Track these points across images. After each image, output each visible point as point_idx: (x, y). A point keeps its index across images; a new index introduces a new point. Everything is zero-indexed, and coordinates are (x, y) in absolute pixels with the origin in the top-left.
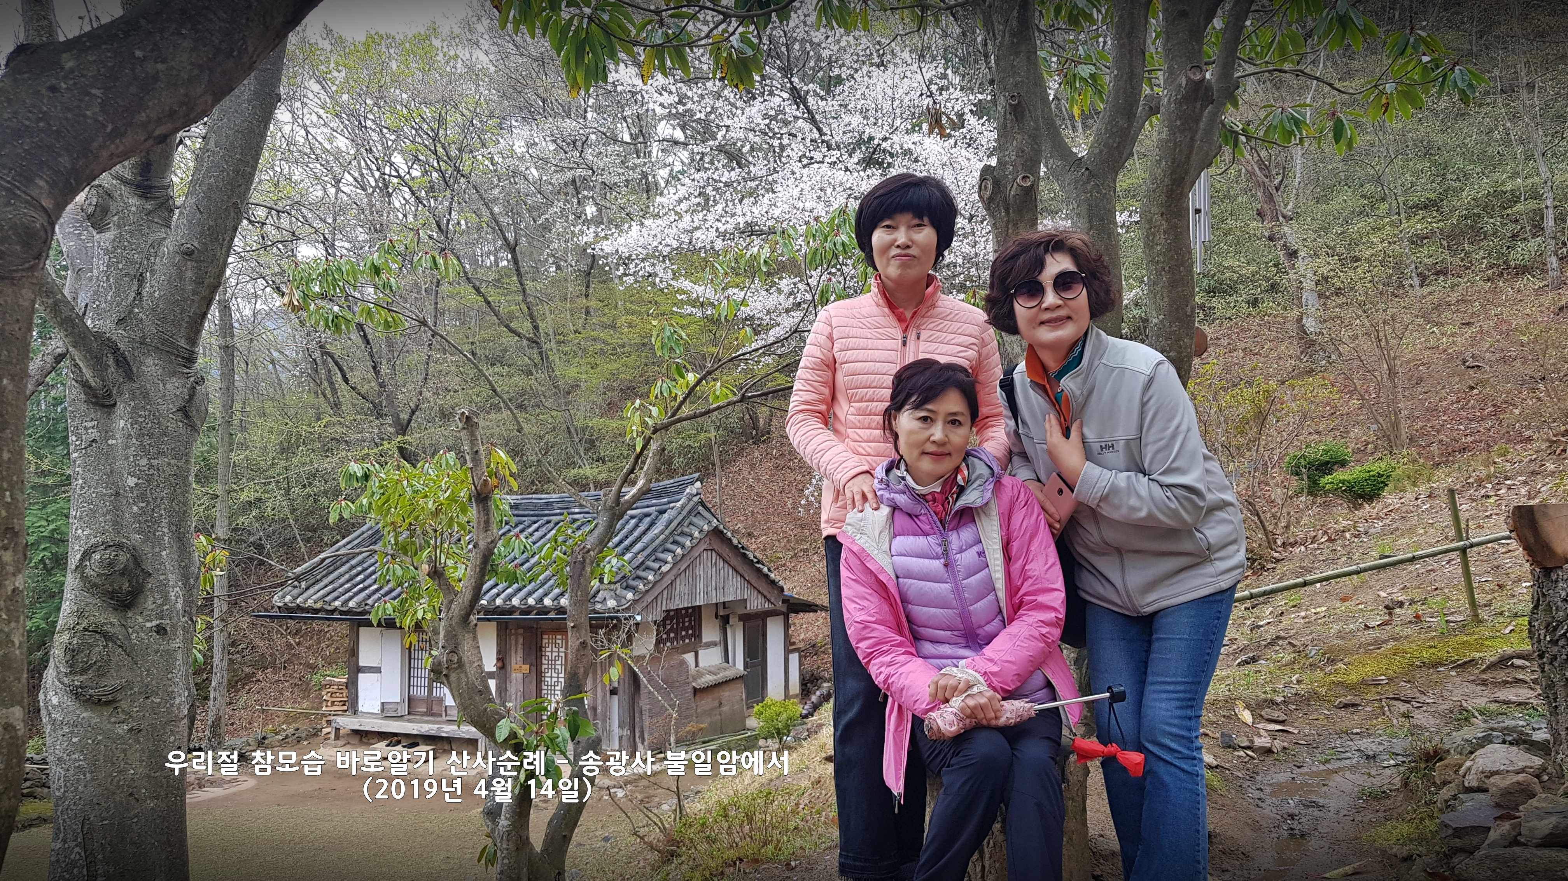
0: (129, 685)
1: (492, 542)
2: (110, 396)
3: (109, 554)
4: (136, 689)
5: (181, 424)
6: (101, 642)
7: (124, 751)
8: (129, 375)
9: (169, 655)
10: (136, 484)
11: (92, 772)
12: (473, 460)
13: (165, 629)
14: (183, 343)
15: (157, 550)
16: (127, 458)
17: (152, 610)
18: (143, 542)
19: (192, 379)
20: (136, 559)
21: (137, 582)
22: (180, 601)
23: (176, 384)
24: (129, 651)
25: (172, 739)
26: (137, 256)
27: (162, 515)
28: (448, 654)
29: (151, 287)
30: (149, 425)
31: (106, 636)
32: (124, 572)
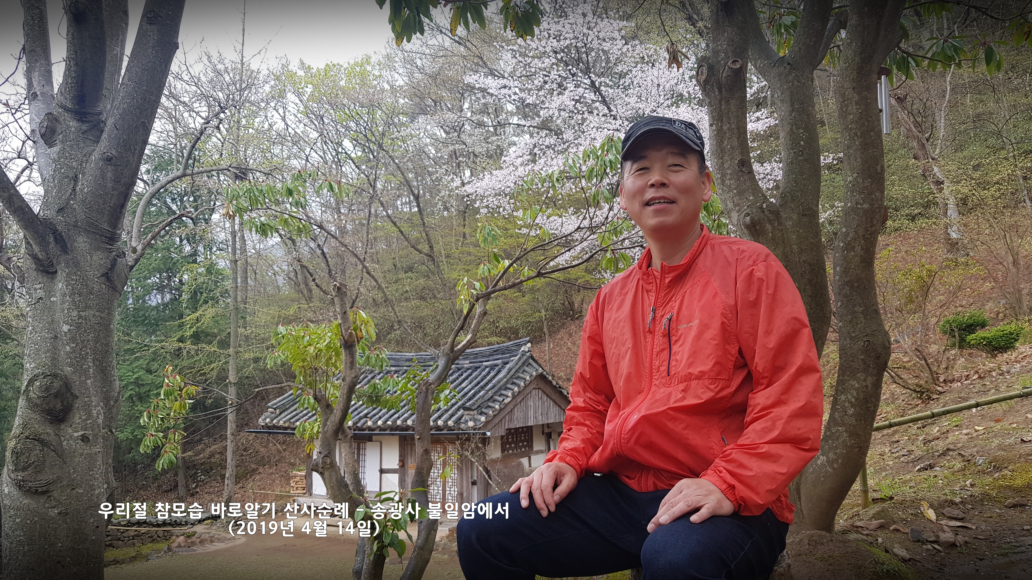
0: (60, 479)
1: (355, 377)
2: (52, 265)
3: (47, 381)
4: (65, 483)
5: (104, 286)
6: (39, 447)
7: (55, 530)
8: (65, 250)
9: (91, 457)
10: (69, 330)
11: (29, 545)
12: (342, 318)
13: (87, 438)
14: (106, 226)
15: (83, 379)
16: (63, 311)
17: (79, 423)
18: (73, 373)
19: (114, 253)
20: (66, 386)
22: (101, 417)
23: (101, 257)
24: (60, 454)
25: (92, 520)
26: (74, 163)
27: (88, 353)
28: (323, 458)
29: (82, 185)
30: (79, 286)
31: (42, 442)
32: (56, 395)
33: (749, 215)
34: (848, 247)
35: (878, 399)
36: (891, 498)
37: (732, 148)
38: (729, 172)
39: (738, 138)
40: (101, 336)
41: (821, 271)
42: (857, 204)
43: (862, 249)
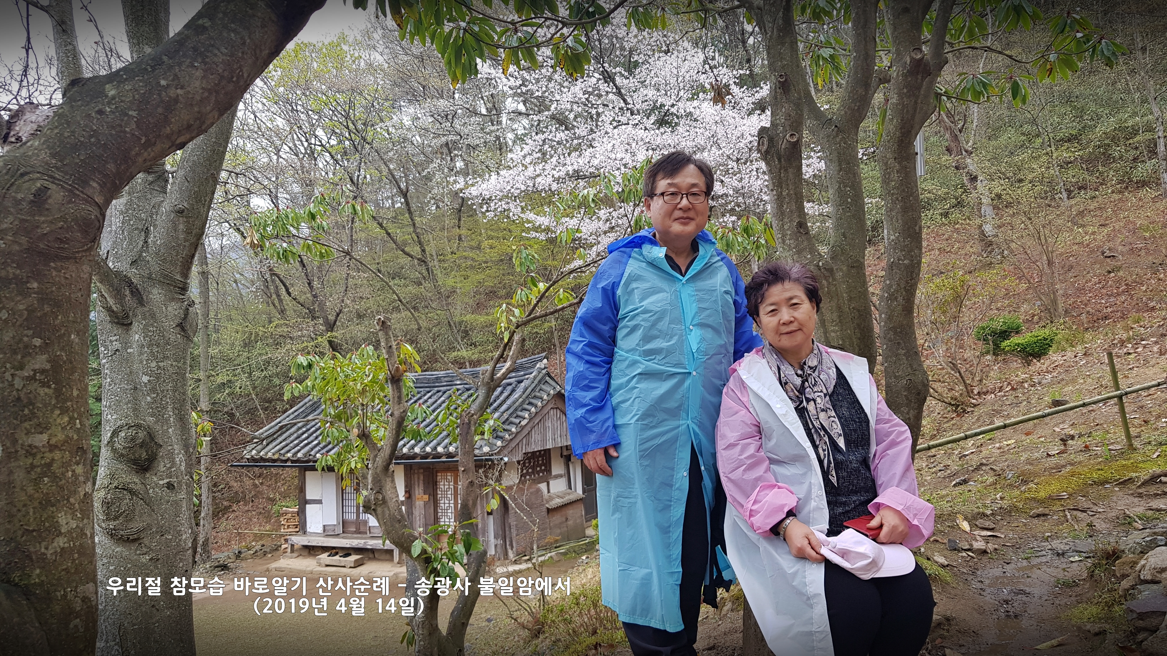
0: (149, 526)
1: (404, 411)
2: (128, 317)
3: (132, 432)
4: (154, 530)
5: (179, 336)
6: (128, 497)
8: (141, 302)
9: (177, 504)
10: (149, 381)
12: (388, 352)
13: (172, 485)
14: (178, 277)
15: (165, 428)
16: (141, 362)
17: (163, 472)
18: (156, 422)
19: (186, 303)
20: (150, 435)
21: (152, 451)
22: (183, 464)
23: (175, 307)
24: (148, 502)
25: (181, 565)
26: (143, 215)
27: (168, 403)
28: (375, 494)
29: (155, 237)
30: (156, 337)
31: (131, 492)
32: (142, 445)
34: (892, 297)
37: (791, 211)
38: (789, 232)
39: (796, 202)
40: (179, 385)
42: (899, 259)
43: (903, 300)
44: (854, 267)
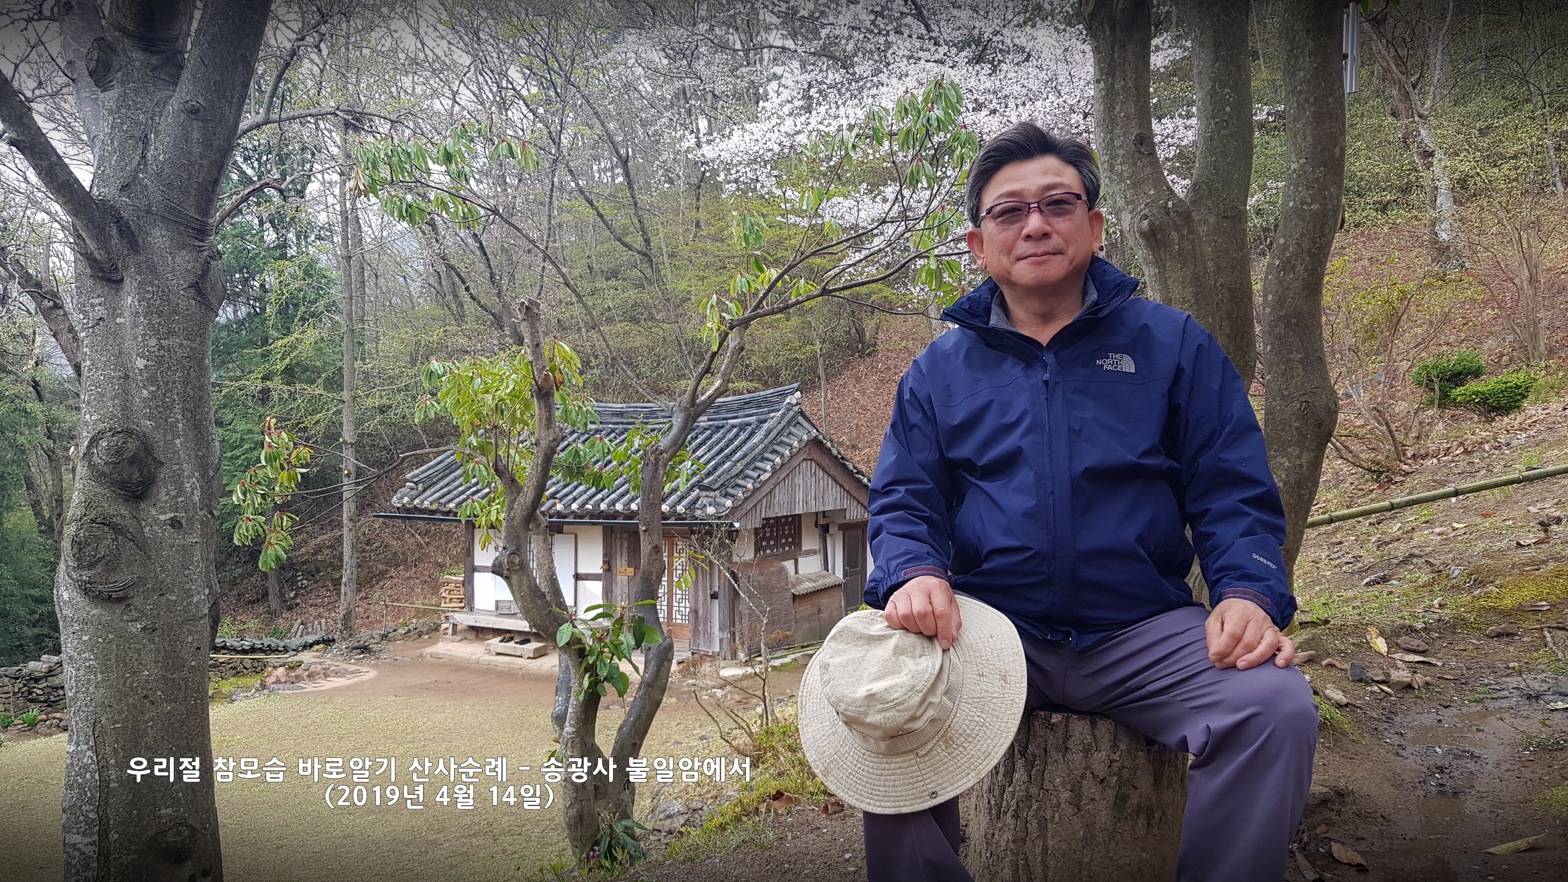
0: (142, 581)
1: (554, 440)
2: (116, 269)
3: (118, 440)
4: (149, 586)
5: (194, 302)
6: (110, 535)
7: (138, 651)
8: (135, 247)
9: (186, 550)
10: (146, 366)
11: (102, 673)
12: (534, 351)
13: (179, 522)
14: (192, 213)
15: (170, 437)
16: (136, 338)
17: (166, 502)
18: (154, 429)
19: (206, 253)
20: (146, 448)
21: (149, 472)
22: (197, 493)
23: (187, 258)
24: (141, 545)
25: (190, 639)
26: (141, 116)
27: (174, 400)
28: (509, 556)
29: (156, 149)
30: (158, 302)
31: (114, 527)
32: (132, 461)
33: (1146, 217)
34: (1287, 266)
35: (1316, 484)
36: (1326, 622)
37: (1127, 117)
38: (1121, 152)
39: (1137, 102)
40: (193, 375)
41: (1245, 299)
42: (1302, 203)
43: (1306, 270)
44: (1227, 217)
